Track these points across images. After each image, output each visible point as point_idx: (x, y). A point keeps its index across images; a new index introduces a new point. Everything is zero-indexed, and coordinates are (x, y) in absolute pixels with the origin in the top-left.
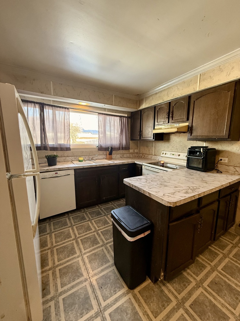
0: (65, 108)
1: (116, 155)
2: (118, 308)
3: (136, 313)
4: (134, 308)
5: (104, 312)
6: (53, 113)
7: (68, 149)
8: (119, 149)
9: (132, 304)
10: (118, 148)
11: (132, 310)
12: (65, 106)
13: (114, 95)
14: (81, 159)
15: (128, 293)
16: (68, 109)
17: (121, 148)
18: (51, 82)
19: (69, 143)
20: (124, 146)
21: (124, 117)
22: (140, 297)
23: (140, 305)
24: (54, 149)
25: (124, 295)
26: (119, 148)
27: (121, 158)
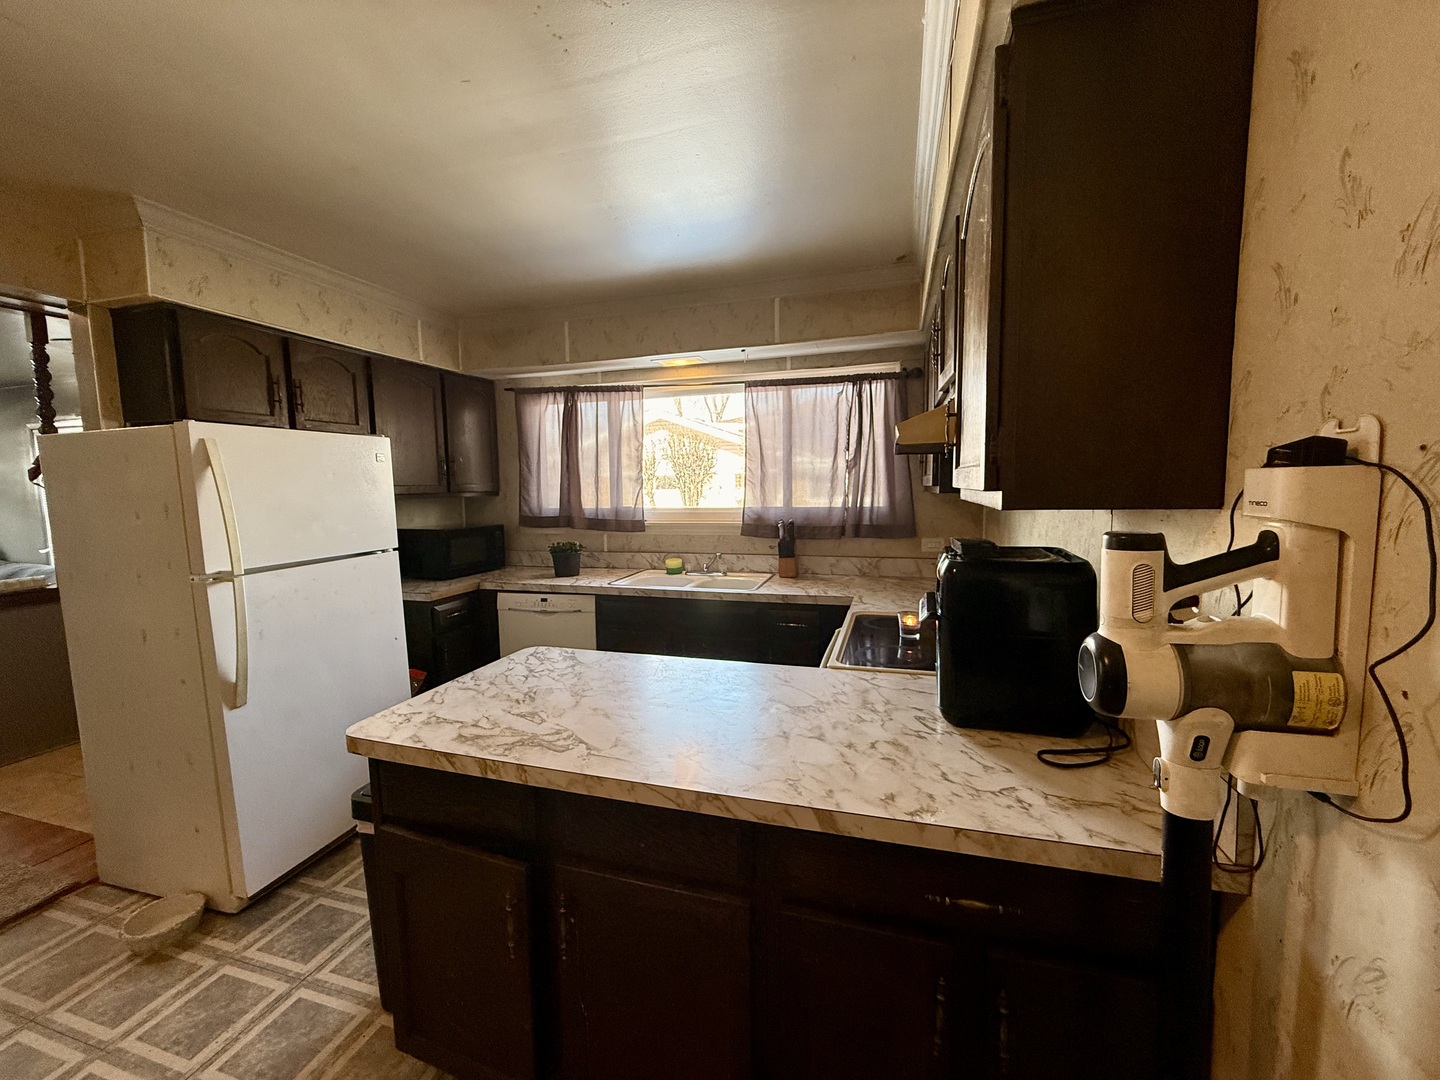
0: (631, 389)
1: (832, 560)
2: (318, 1007)
3: (315, 1052)
4: (326, 1041)
5: (304, 986)
6: (609, 410)
7: (638, 526)
8: (840, 531)
9: (338, 1031)
10: (834, 527)
11: (321, 1037)
12: (630, 383)
13: (777, 300)
14: (673, 563)
15: (368, 1005)
16: (639, 389)
17: (849, 530)
18: (566, 323)
19: (639, 506)
20: (866, 521)
21: (872, 378)
22: (367, 1038)
23: (339, 1051)
24: (598, 523)
25: (360, 999)
26: (837, 531)
27: (863, 575)
